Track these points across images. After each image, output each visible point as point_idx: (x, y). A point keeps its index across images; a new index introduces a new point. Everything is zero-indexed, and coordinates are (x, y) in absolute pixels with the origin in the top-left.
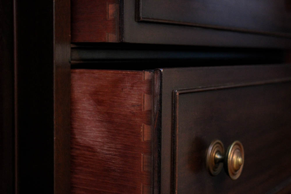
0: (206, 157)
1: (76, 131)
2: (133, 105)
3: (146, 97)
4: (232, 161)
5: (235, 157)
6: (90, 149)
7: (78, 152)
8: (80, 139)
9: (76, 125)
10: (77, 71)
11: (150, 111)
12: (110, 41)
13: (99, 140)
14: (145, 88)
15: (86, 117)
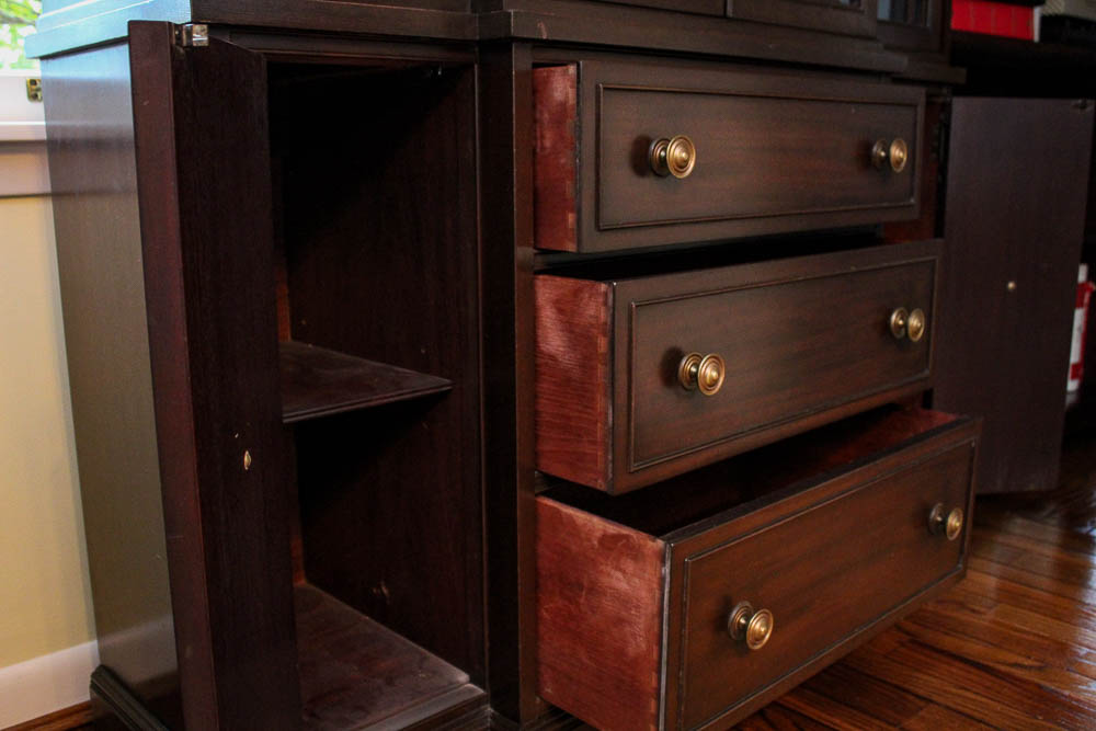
0: (678, 368)
1: (540, 339)
2: (591, 316)
3: (603, 309)
4: (705, 377)
5: (708, 371)
6: (552, 357)
7: (543, 361)
8: (544, 347)
9: (540, 332)
10: (541, 277)
11: (606, 324)
12: (570, 250)
13: (561, 349)
14: (601, 300)
15: (549, 325)
